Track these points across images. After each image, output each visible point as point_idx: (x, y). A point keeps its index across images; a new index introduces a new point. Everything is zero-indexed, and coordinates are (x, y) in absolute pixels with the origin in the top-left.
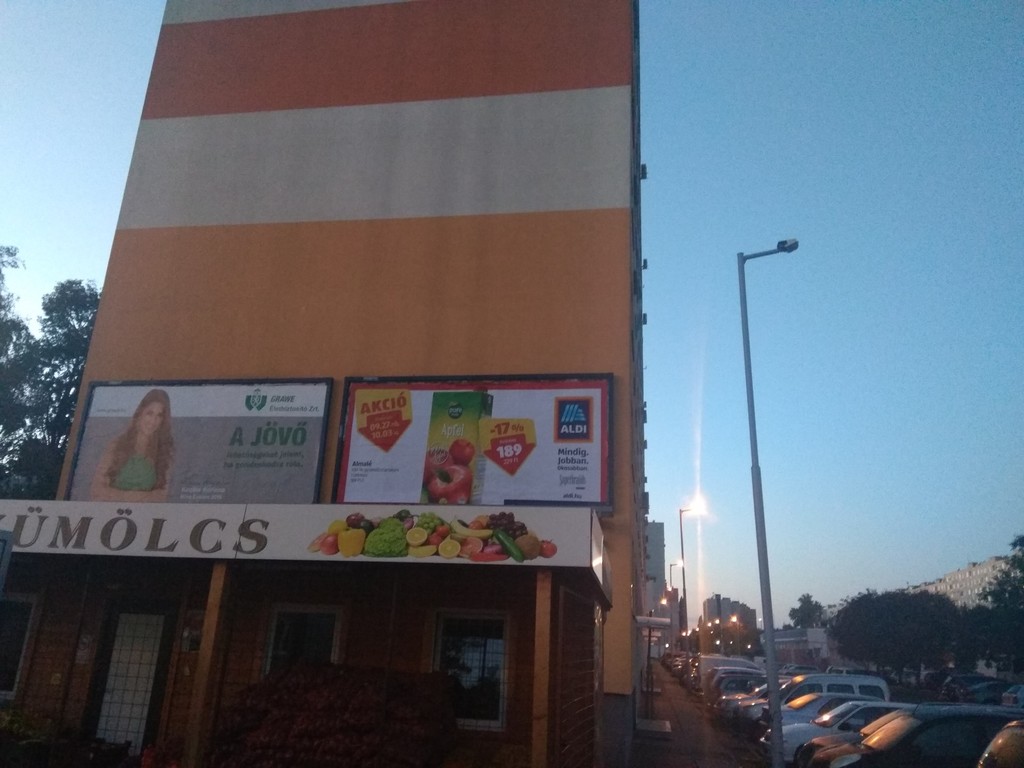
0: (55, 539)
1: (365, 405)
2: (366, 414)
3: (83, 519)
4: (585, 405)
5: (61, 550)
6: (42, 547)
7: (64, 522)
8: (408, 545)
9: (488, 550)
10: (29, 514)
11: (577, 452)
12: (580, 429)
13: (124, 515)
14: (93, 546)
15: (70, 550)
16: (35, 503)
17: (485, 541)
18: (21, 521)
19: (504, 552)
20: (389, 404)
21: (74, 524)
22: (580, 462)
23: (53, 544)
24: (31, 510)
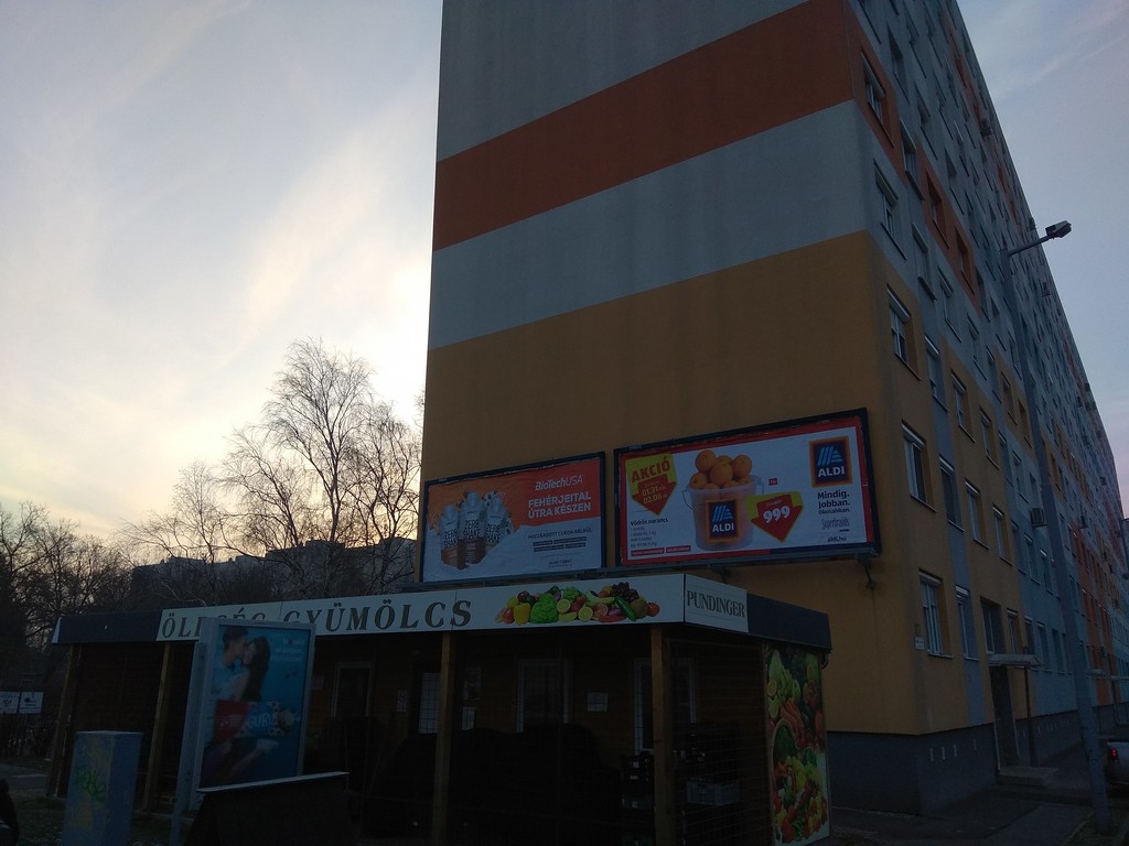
0: (350, 624)
1: (635, 473)
2: (637, 482)
3: (364, 609)
4: (840, 445)
5: (353, 632)
6: (342, 631)
7: (354, 611)
8: (558, 613)
9: (612, 613)
10: (335, 607)
11: (837, 494)
12: (838, 471)
13: (387, 604)
14: (371, 628)
15: (359, 631)
16: (337, 600)
17: (609, 606)
18: (331, 612)
19: (623, 614)
20: (655, 469)
21: (359, 613)
22: (841, 503)
23: (349, 628)
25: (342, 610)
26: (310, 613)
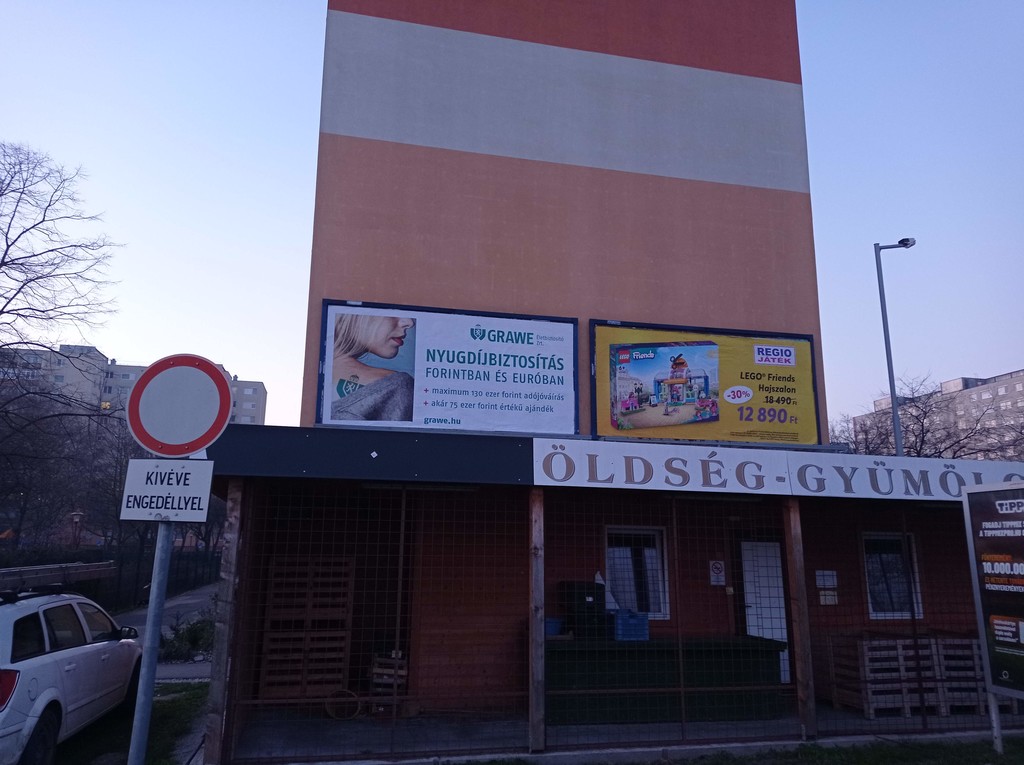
0: (907, 488)
3: (921, 472)
5: (914, 497)
6: (898, 494)
7: (907, 474)
10: (875, 467)
13: (950, 469)
14: (938, 494)
15: (922, 497)
16: (879, 458)
18: (873, 473)
21: (916, 477)
23: (907, 492)
24: (876, 463)
25: (890, 472)
26: (839, 470)
